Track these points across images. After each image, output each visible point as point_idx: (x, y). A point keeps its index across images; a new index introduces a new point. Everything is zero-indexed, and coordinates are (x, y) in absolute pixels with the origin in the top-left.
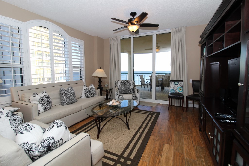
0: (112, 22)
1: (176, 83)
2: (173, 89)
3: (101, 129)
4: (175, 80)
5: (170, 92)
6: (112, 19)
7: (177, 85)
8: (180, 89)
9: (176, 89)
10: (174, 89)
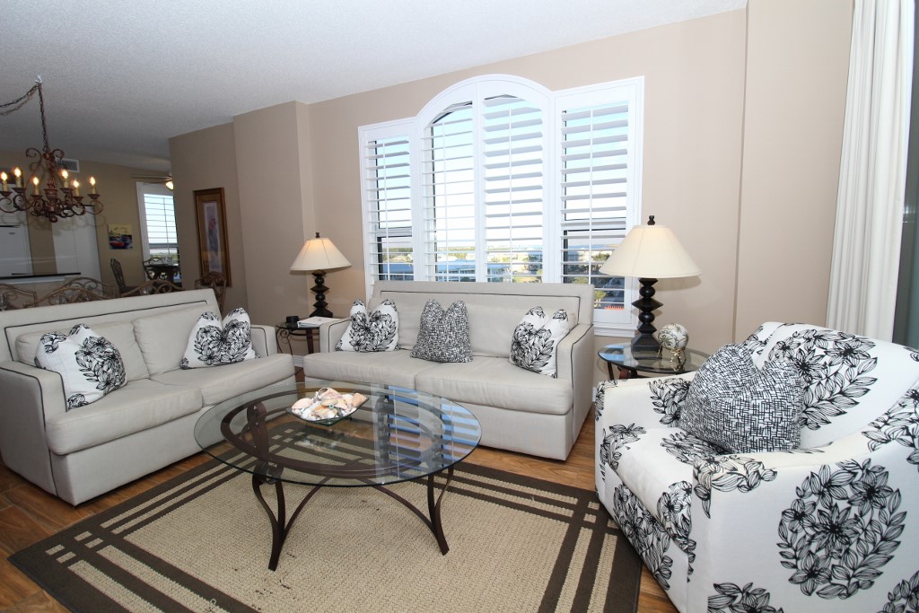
3: (286, 524)
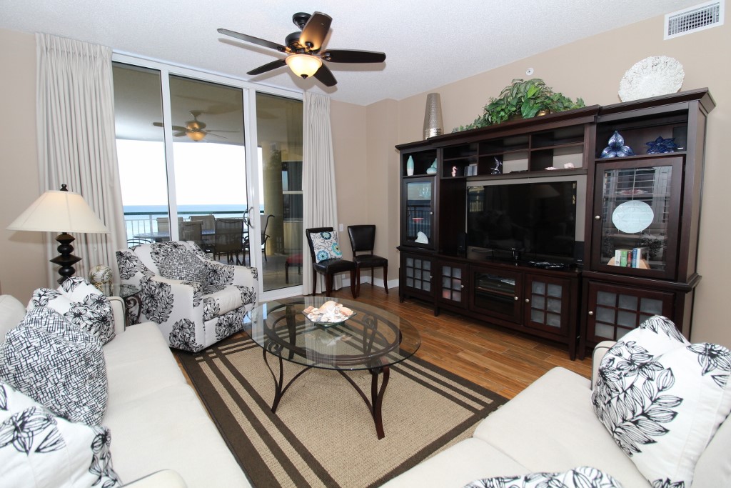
0: (222, 40)
1: (326, 234)
2: (324, 251)
4: (325, 226)
5: (318, 259)
6: (220, 30)
7: (329, 238)
8: (323, 256)
9: (330, 249)
10: (326, 250)
